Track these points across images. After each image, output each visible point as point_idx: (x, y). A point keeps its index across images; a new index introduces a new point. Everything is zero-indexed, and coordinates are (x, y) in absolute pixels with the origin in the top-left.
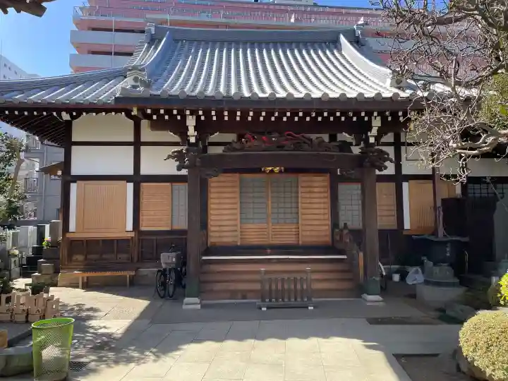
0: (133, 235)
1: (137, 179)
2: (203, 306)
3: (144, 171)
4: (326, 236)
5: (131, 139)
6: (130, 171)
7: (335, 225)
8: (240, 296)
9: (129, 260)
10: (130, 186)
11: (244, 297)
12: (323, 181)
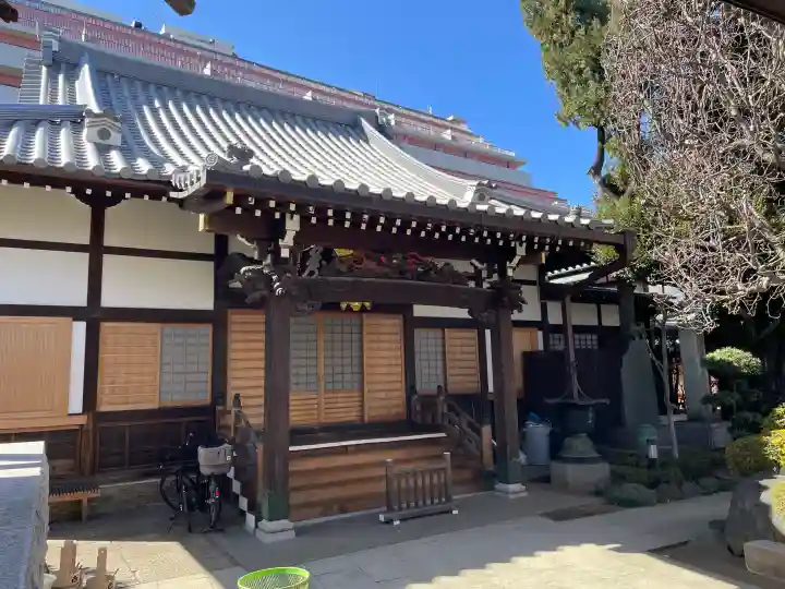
0: (83, 420)
1: (94, 314)
2: (300, 532)
3: (109, 299)
4: (398, 406)
5: (85, 240)
6: (80, 299)
7: (411, 388)
8: (335, 508)
9: (72, 470)
10: (79, 329)
11: (343, 511)
12: (394, 325)
